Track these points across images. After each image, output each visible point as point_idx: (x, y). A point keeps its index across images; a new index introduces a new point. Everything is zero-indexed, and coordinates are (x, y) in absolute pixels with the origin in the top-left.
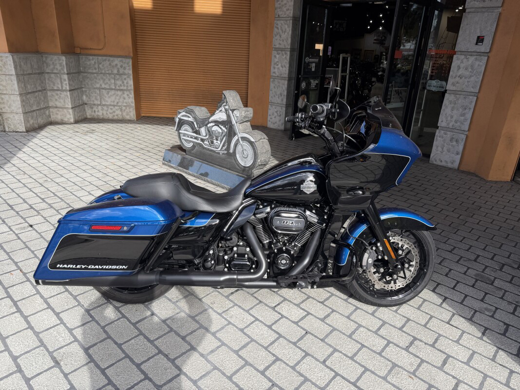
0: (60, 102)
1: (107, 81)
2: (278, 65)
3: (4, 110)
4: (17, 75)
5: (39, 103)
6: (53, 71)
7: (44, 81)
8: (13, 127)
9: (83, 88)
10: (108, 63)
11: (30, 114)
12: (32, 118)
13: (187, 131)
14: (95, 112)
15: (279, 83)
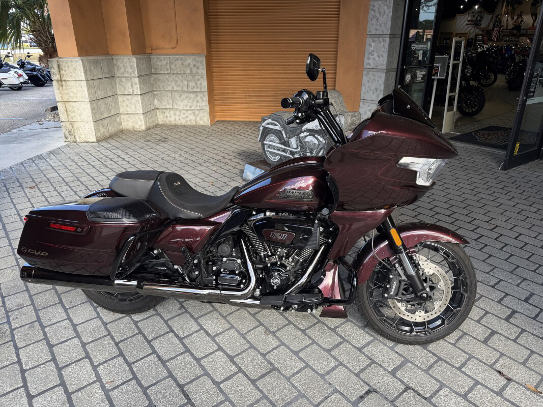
0: (131, 108)
1: (179, 82)
2: (373, 55)
3: (75, 119)
4: (87, 80)
5: (109, 110)
6: (124, 74)
7: (115, 86)
8: (83, 137)
9: (154, 91)
10: (180, 62)
11: (101, 122)
12: (103, 127)
13: (273, 142)
14: (167, 117)
15: (374, 75)
